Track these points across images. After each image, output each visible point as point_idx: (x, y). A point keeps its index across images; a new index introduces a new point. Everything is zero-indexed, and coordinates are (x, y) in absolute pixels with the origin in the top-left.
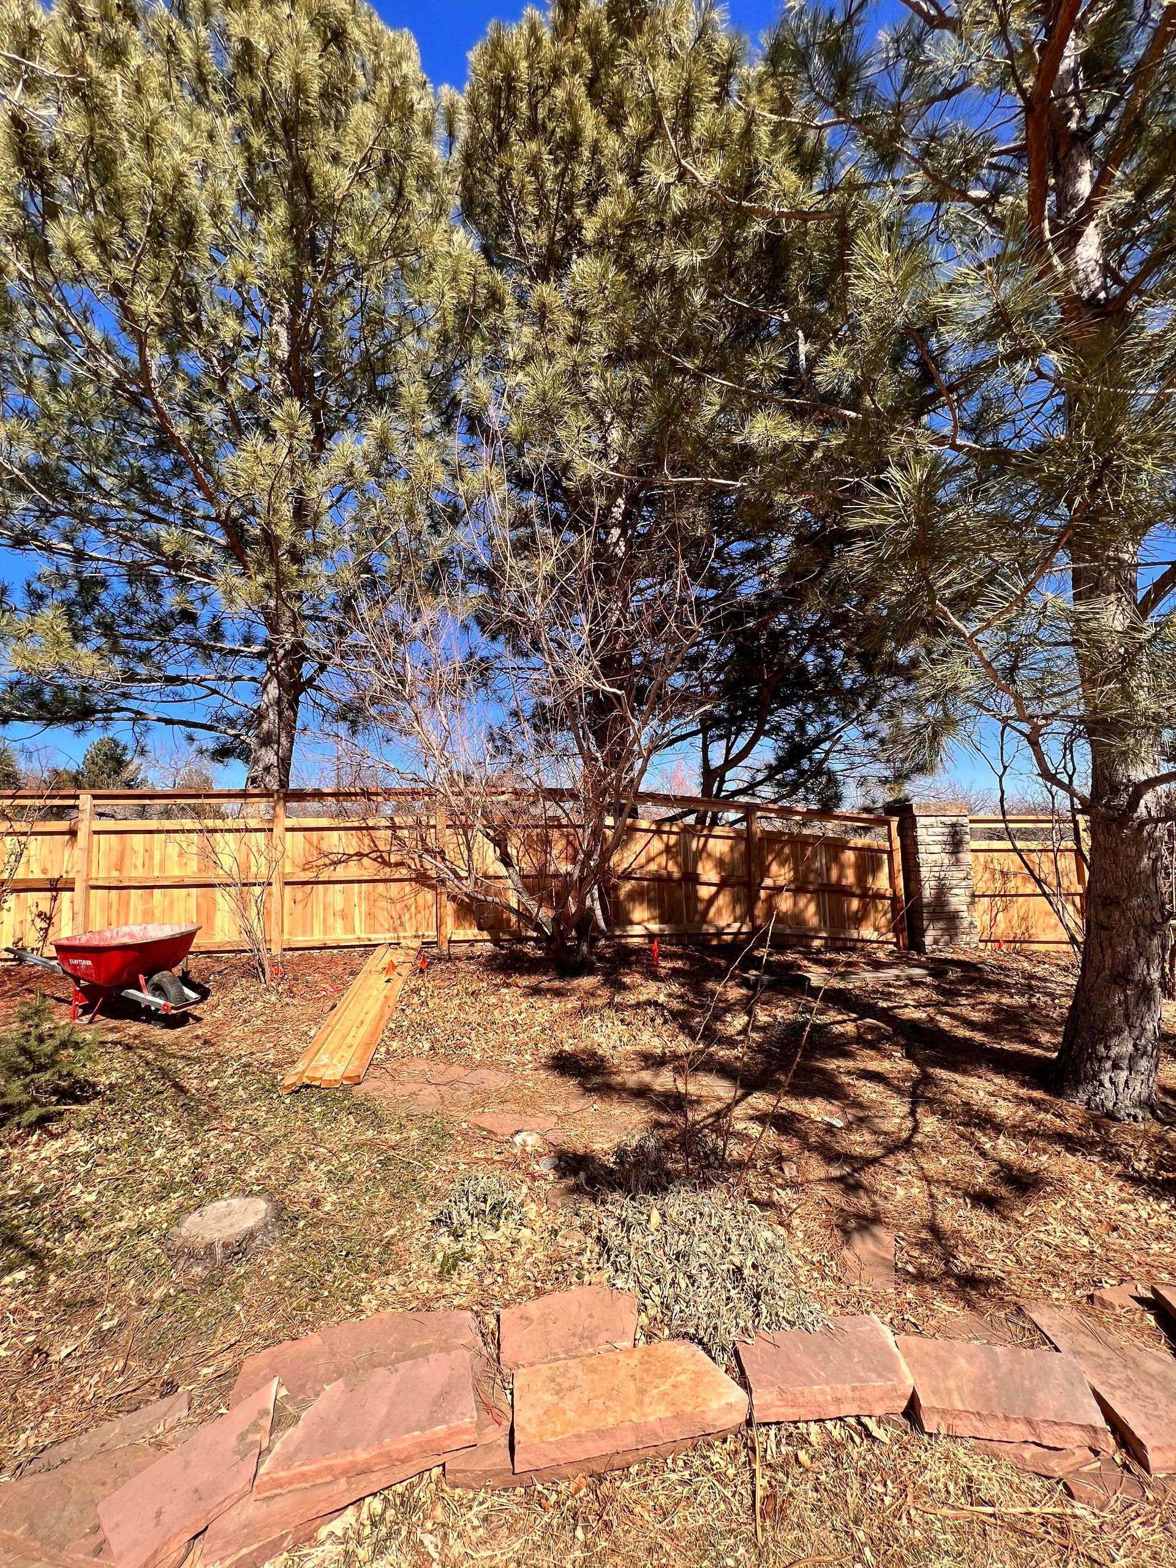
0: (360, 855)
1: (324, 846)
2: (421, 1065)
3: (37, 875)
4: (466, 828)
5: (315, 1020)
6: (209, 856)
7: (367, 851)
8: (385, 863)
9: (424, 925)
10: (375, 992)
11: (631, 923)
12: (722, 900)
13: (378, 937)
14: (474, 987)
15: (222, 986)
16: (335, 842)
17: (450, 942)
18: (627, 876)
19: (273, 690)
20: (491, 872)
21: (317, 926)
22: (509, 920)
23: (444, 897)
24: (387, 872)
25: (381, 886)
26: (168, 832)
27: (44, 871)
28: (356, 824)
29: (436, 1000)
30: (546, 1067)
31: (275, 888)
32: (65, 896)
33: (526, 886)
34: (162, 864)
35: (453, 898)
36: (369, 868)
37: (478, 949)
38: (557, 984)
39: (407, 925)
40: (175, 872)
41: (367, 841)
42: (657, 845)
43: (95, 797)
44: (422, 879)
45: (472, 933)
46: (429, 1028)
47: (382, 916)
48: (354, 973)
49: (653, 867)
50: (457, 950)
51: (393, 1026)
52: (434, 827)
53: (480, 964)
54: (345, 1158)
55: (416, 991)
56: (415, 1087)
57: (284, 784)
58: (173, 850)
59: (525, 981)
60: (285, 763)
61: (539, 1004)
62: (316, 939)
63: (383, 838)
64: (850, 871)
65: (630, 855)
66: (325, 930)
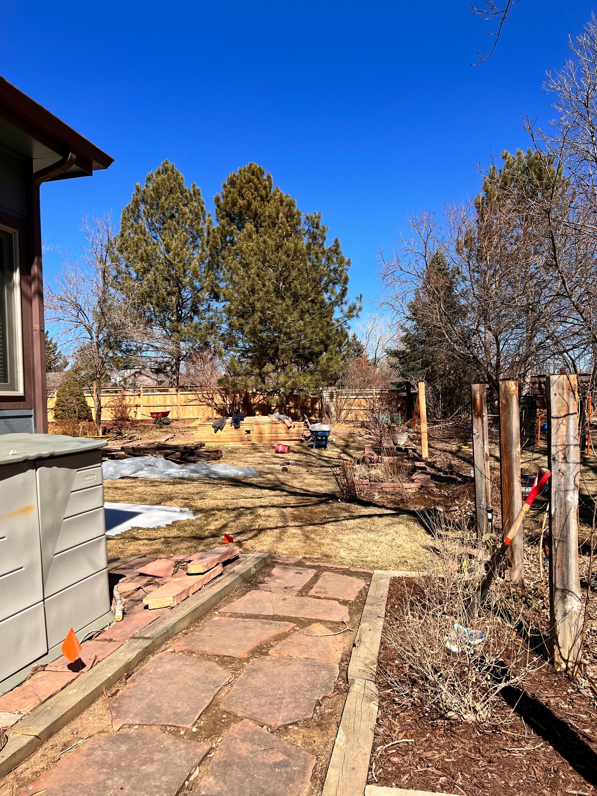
0: (195, 400)
1: (188, 398)
6: (165, 400)
7: (197, 399)
8: (201, 401)
9: (209, 414)
12: (277, 410)
13: (198, 417)
16: (190, 397)
18: (255, 404)
21: (187, 414)
24: (201, 403)
25: (200, 406)
26: (157, 395)
28: (195, 393)
31: (179, 407)
32: (138, 408)
34: (156, 402)
35: (215, 409)
36: (197, 402)
39: (205, 414)
40: (159, 404)
41: (197, 396)
42: (261, 397)
44: (209, 405)
47: (199, 413)
49: (260, 402)
58: (158, 399)
62: (187, 417)
63: (200, 396)
64: (309, 403)
65: (255, 400)
66: (189, 415)
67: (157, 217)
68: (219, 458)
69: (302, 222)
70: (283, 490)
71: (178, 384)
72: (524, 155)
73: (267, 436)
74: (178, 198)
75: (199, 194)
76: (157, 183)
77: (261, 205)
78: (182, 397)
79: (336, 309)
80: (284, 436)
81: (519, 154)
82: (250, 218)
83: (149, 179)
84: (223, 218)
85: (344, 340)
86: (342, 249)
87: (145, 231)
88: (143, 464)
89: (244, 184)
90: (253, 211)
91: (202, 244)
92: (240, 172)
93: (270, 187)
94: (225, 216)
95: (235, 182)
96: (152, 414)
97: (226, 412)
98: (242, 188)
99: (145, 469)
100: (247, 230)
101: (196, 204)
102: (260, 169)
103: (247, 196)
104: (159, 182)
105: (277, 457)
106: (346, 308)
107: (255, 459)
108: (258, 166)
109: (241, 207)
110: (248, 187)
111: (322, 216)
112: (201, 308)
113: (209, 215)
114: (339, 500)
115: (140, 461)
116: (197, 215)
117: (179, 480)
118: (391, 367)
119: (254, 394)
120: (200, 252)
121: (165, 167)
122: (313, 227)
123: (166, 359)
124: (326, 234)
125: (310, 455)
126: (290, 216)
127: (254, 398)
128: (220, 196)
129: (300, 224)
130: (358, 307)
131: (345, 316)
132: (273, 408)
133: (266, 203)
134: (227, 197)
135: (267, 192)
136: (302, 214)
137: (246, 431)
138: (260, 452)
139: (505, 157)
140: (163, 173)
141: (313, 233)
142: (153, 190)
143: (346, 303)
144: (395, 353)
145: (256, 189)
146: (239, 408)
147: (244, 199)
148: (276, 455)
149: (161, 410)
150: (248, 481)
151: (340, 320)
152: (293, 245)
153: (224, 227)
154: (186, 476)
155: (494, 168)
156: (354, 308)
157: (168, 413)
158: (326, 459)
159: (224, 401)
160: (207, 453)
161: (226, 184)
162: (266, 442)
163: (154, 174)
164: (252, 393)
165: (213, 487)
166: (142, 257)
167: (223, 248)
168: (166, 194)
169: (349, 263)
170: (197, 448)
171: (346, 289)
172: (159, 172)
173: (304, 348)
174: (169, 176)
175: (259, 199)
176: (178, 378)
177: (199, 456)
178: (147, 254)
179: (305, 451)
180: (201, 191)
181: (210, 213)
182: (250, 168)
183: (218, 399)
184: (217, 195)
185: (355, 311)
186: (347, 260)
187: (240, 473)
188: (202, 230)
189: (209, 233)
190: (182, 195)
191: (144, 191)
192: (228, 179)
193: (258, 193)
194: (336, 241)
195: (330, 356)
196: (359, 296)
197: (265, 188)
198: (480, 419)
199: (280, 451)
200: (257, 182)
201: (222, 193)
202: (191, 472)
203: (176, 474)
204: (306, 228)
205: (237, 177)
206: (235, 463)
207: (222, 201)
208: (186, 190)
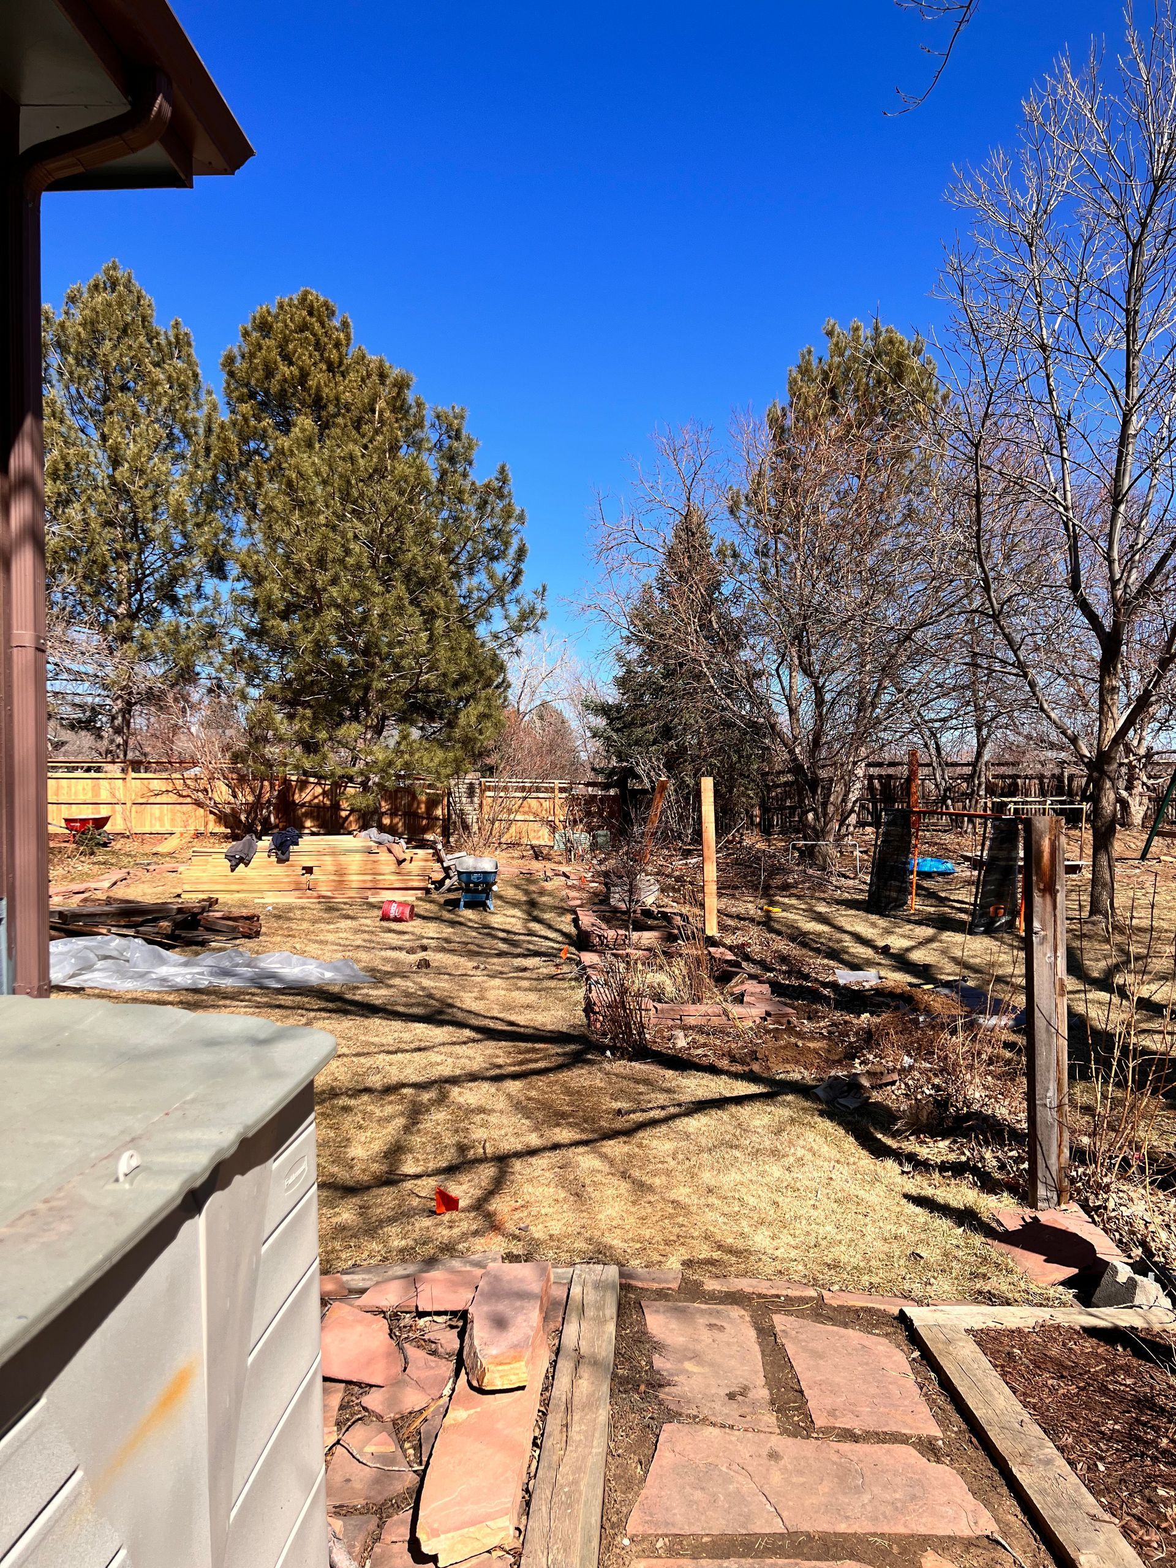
0: (168, 791)
1: (152, 787)
6: (96, 791)
7: (171, 789)
8: (180, 796)
11: (305, 828)
12: (351, 818)
13: (175, 830)
16: (156, 785)
17: (211, 833)
18: (303, 805)
21: (148, 823)
24: (181, 800)
25: (178, 806)
28: (166, 777)
31: (129, 805)
34: (76, 793)
35: (211, 812)
36: (171, 798)
39: (189, 824)
40: (81, 798)
41: (171, 785)
42: (319, 790)
44: (199, 804)
45: (222, 829)
47: (179, 820)
49: (316, 801)
52: (203, 779)
58: (80, 787)
62: (147, 830)
63: (179, 784)
64: (423, 806)
65: (304, 795)
66: (151, 825)
67: (92, 383)
68: (258, 934)
69: (427, 424)
70: (460, 1025)
71: (125, 755)
72: (866, 332)
73: (355, 879)
74: (141, 347)
75: (189, 345)
76: (93, 309)
77: (330, 381)
78: (135, 785)
79: (496, 611)
80: (391, 879)
81: (857, 329)
82: (303, 403)
83: (72, 300)
84: (241, 400)
85: (497, 676)
86: (512, 486)
87: (62, 412)
88: (92, 955)
89: (291, 331)
90: (313, 391)
91: (195, 453)
92: (281, 307)
93: (348, 345)
94: (246, 398)
95: (271, 327)
96: (67, 821)
97: (240, 821)
98: (286, 340)
99: (100, 964)
100: (303, 430)
101: (180, 364)
102: (326, 304)
103: (299, 358)
104: (99, 307)
105: (390, 931)
106: (514, 611)
107: (341, 935)
108: (322, 299)
109: (285, 380)
110: (299, 339)
111: (467, 414)
112: (180, 592)
113: (209, 393)
114: (608, 1053)
115: (86, 948)
116: (183, 388)
117: (191, 997)
118: (594, 736)
119: (303, 785)
120: (190, 468)
121: (110, 278)
122: (449, 437)
123: (97, 699)
124: (474, 455)
125: (461, 924)
126: (399, 406)
127: (301, 790)
128: (236, 351)
129: (422, 427)
130: (539, 612)
131: (511, 628)
132: (344, 814)
133: (339, 378)
134: (252, 355)
135: (340, 354)
136: (427, 406)
137: (304, 868)
138: (347, 917)
139: (830, 334)
140: (105, 289)
141: (450, 448)
142: (84, 325)
143: (518, 601)
144: (603, 709)
145: (318, 346)
146: (270, 813)
147: (291, 363)
148: (385, 924)
149: (87, 813)
150: (357, 998)
151: (500, 635)
152: (413, 470)
153: (246, 420)
154: (204, 983)
155: (809, 352)
156: (532, 612)
157: (105, 820)
158: (502, 935)
159: (235, 796)
160: (230, 923)
161: (250, 328)
162: (352, 894)
163: (85, 290)
164: (297, 781)
165: (287, 1017)
166: (56, 470)
167: (244, 465)
168: (115, 337)
169: (521, 518)
170: (203, 910)
171: (520, 572)
172: (96, 286)
173: (427, 690)
174: (120, 296)
175: (324, 367)
176: (126, 743)
177: (212, 929)
178: (67, 465)
179: (447, 915)
180: (192, 338)
181: (212, 387)
182: (303, 299)
183: (222, 793)
184: (231, 351)
185: (531, 618)
186: (518, 512)
187: (328, 975)
188: (194, 422)
189: (209, 431)
190: (150, 341)
191: (62, 325)
192: (255, 318)
193: (321, 355)
194: (502, 470)
195: (487, 711)
196: (540, 589)
197: (337, 345)
198: (1048, 898)
199: (392, 916)
200: (320, 331)
201: (240, 347)
202: (212, 974)
203: (179, 980)
204: (434, 437)
205: (276, 316)
206: (298, 946)
207: (239, 364)
208: (158, 334)
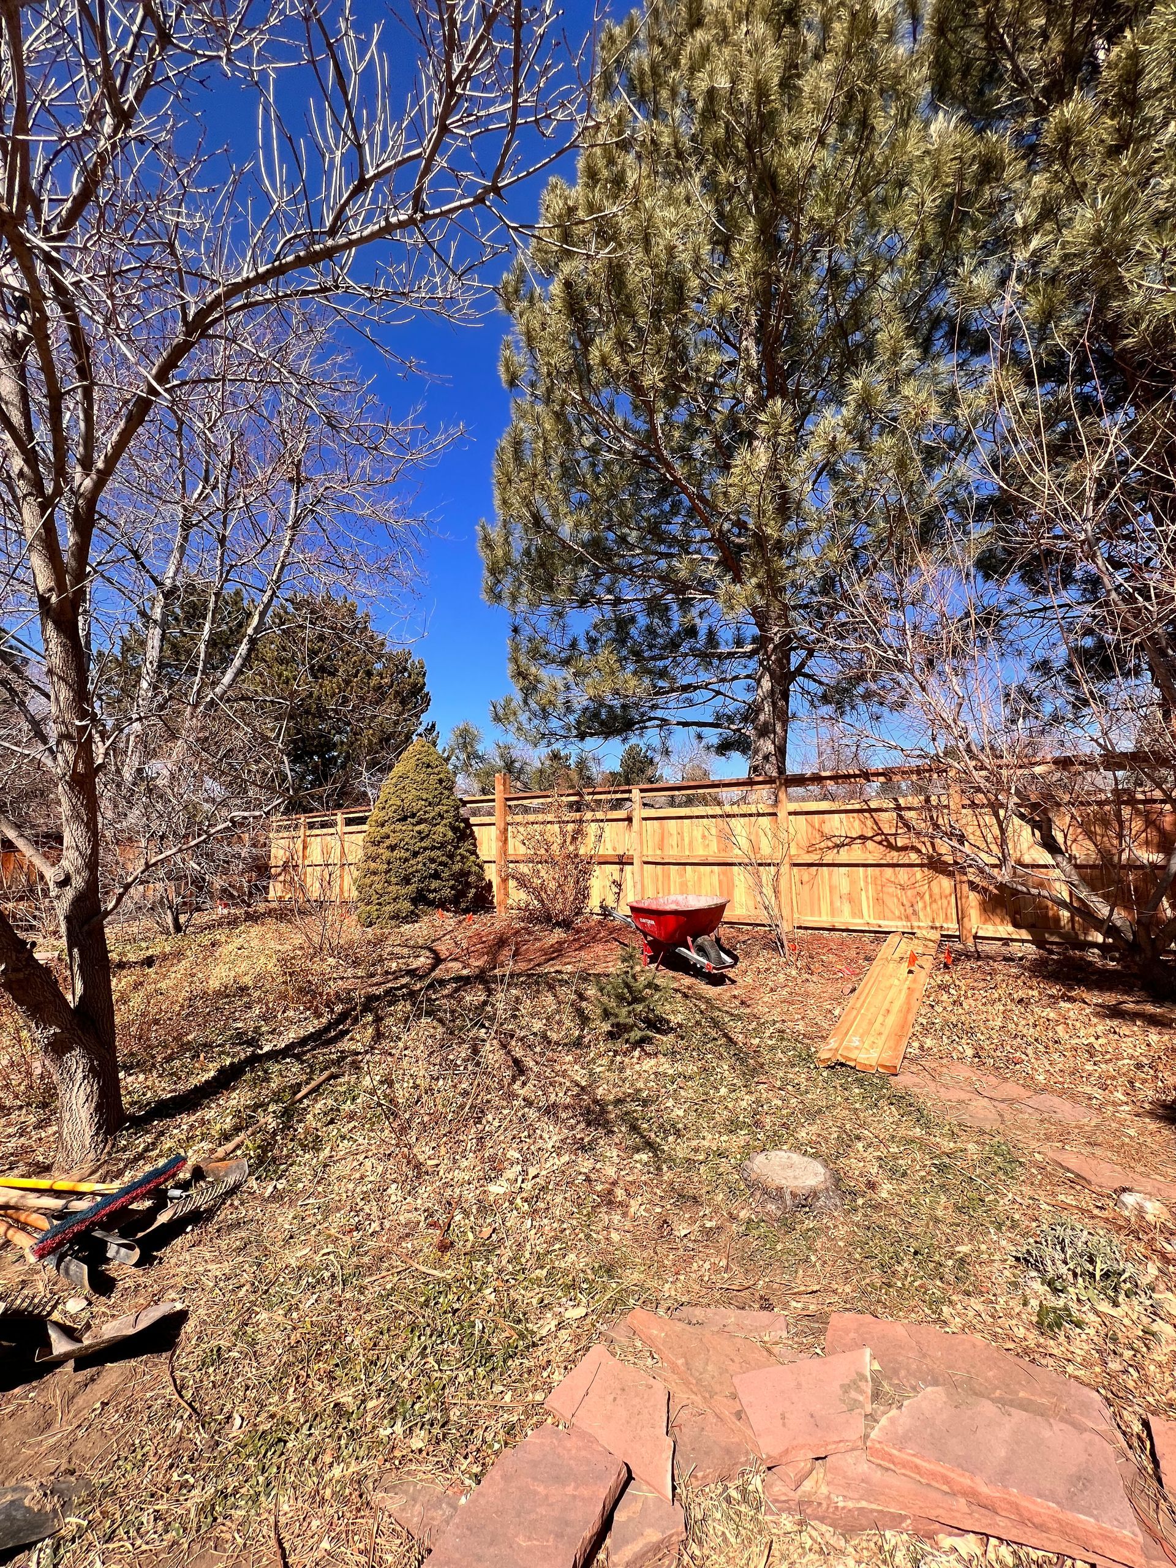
0: (863, 838)
1: (826, 830)
2: (964, 1072)
3: (611, 852)
4: (995, 807)
5: (837, 1000)
6: (727, 837)
7: (870, 834)
8: (891, 847)
9: (942, 916)
10: (896, 982)
13: (887, 925)
14: (1021, 994)
15: (747, 954)
16: (837, 825)
17: (976, 937)
19: (766, 683)
20: (1027, 860)
21: (825, 907)
22: (1057, 919)
23: (965, 887)
24: (894, 857)
25: (889, 870)
26: (697, 817)
27: (614, 849)
28: (857, 807)
29: (971, 1001)
30: (1152, 1114)
31: (785, 869)
33: (1083, 878)
34: (691, 844)
36: (874, 852)
37: (1016, 949)
38: (1150, 1008)
39: (921, 914)
40: (700, 852)
41: (870, 823)
43: (642, 791)
44: (936, 865)
45: (1005, 930)
46: (970, 1032)
47: (892, 903)
48: (869, 959)
50: (985, 948)
51: (924, 1022)
52: (947, 807)
53: (1022, 967)
54: (894, 1149)
55: (944, 987)
56: (964, 1096)
57: (781, 770)
58: (698, 833)
59: (1096, 998)
60: (781, 751)
61: (1125, 1030)
62: (825, 920)
63: (887, 820)
66: (833, 912)
78: (796, 826)
